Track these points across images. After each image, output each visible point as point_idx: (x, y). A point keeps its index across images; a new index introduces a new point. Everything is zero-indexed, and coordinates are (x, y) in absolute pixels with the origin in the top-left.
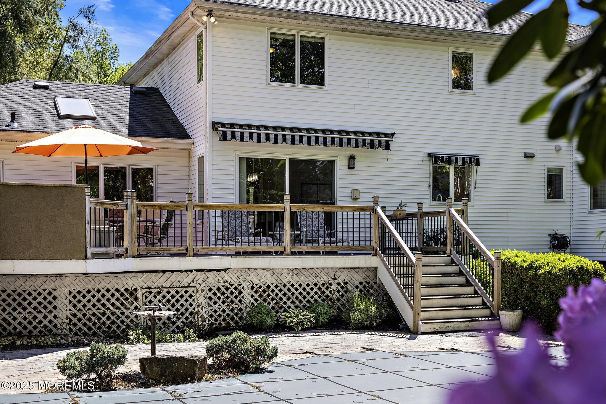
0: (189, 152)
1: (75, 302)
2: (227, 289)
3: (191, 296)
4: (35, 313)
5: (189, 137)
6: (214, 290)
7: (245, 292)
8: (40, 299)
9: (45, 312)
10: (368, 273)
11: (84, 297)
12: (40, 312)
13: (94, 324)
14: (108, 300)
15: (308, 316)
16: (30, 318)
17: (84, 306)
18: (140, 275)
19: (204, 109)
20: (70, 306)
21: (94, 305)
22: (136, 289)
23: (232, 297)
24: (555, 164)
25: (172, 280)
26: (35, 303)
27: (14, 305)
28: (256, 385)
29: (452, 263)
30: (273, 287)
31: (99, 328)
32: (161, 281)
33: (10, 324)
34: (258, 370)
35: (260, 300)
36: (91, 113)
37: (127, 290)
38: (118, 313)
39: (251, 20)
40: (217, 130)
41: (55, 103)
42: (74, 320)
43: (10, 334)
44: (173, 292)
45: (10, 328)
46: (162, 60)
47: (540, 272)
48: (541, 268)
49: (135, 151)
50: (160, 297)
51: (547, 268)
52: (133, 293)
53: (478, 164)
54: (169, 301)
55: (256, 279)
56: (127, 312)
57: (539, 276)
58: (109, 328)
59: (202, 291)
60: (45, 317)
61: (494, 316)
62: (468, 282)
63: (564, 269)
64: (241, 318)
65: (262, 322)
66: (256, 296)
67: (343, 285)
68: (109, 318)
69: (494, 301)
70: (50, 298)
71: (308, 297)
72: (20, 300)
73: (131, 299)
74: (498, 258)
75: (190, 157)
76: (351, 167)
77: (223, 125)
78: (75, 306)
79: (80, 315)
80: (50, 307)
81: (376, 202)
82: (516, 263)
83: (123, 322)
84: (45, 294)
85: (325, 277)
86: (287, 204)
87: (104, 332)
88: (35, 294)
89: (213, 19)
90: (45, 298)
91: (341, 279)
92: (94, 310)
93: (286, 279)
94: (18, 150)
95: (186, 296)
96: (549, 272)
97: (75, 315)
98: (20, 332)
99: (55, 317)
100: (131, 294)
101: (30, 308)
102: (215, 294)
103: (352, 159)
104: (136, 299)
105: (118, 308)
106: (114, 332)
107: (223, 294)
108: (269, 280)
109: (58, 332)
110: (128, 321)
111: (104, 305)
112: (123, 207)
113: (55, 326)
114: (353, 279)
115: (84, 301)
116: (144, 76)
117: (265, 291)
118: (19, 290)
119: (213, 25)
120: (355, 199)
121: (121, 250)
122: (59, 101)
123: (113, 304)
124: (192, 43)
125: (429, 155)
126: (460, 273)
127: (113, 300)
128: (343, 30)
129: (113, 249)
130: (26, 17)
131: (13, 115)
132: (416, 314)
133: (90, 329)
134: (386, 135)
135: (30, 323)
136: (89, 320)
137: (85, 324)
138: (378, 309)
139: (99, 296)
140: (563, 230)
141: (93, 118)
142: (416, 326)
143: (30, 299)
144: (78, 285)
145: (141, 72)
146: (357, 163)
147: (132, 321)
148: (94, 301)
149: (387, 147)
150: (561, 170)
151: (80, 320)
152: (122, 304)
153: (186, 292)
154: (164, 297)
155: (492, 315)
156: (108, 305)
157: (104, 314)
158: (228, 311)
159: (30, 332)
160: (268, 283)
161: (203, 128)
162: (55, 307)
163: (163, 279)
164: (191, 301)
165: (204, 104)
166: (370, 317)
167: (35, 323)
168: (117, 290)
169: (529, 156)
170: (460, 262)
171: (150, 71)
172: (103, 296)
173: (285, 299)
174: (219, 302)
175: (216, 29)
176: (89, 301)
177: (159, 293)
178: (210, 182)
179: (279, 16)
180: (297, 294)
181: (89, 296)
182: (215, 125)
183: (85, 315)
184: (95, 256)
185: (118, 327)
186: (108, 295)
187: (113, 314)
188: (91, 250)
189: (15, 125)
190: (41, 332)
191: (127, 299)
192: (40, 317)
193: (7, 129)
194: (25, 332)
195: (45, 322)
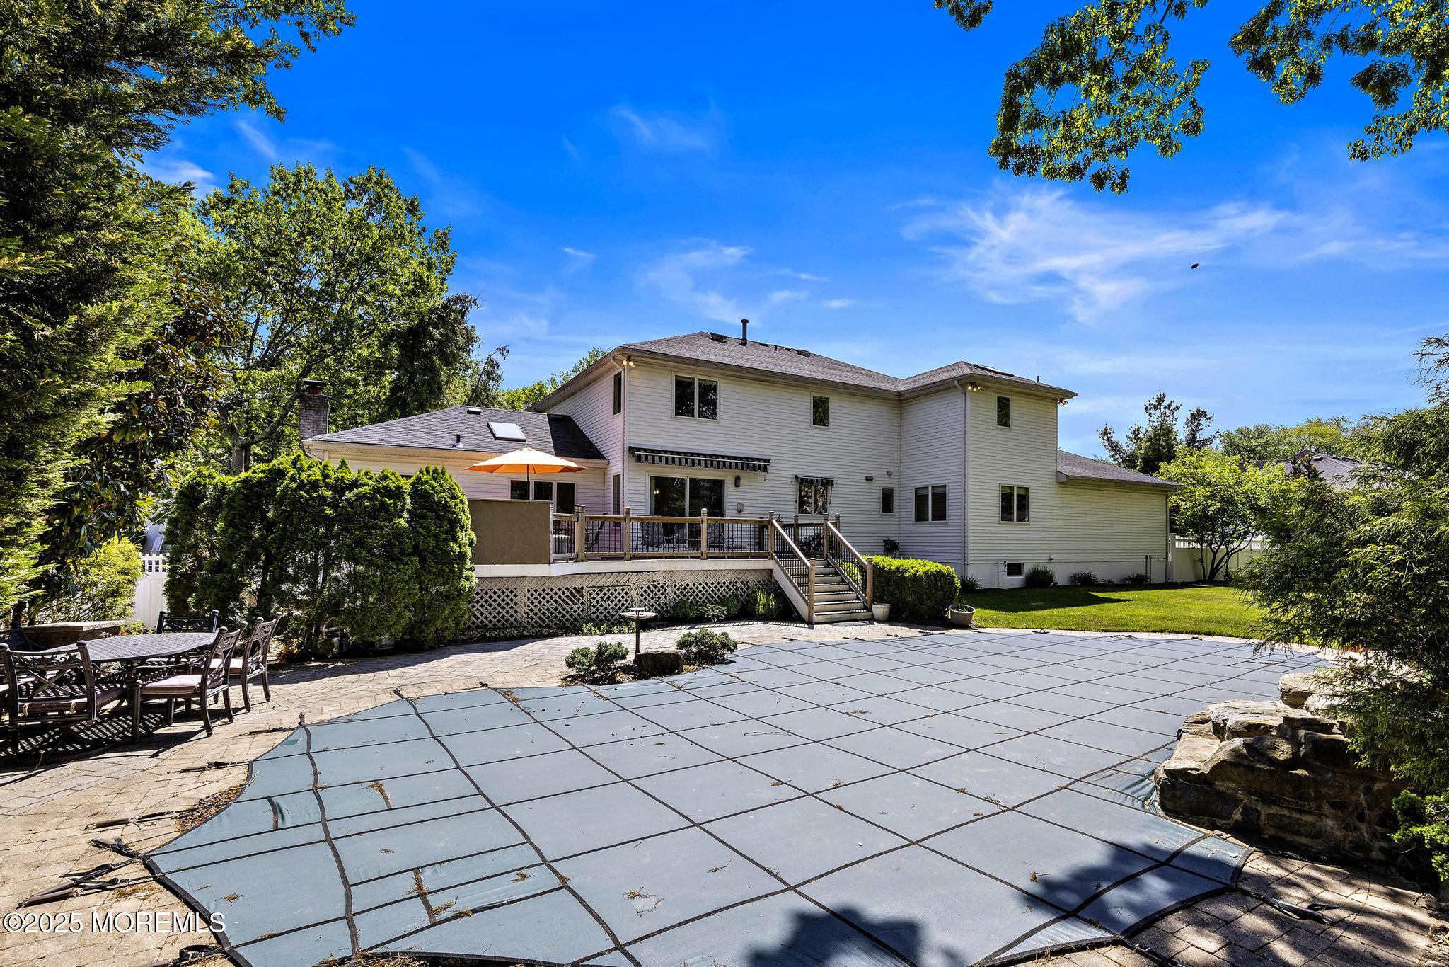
0: (604, 471)
1: (532, 598)
2: (655, 587)
3: (626, 593)
4: (499, 609)
5: (604, 458)
6: (645, 588)
7: (669, 590)
8: (503, 596)
9: (508, 608)
10: (765, 574)
11: (540, 594)
12: (504, 608)
13: (548, 617)
14: (560, 597)
15: (720, 610)
16: (495, 613)
17: (540, 602)
18: (586, 576)
19: (621, 435)
20: (528, 603)
21: (548, 602)
22: (582, 588)
23: (659, 594)
24: (888, 485)
25: (611, 580)
26: (499, 600)
27: (482, 602)
28: (736, 675)
29: (828, 565)
30: (691, 585)
31: (552, 621)
32: (602, 581)
33: (477, 618)
34: (723, 662)
35: (681, 596)
36: (521, 436)
37: (575, 588)
38: (568, 608)
39: (660, 365)
40: (633, 453)
41: (489, 426)
42: (531, 614)
43: (478, 627)
44: (612, 590)
45: (478, 622)
46: (575, 393)
47: (907, 575)
48: (907, 571)
49: (566, 469)
50: (601, 595)
51: (913, 571)
52: (580, 591)
53: (832, 485)
54: (609, 598)
55: (678, 578)
56: (575, 607)
57: (905, 578)
58: (560, 620)
59: (636, 589)
60: (507, 612)
61: (869, 609)
62: (843, 581)
63: (926, 573)
64: (666, 611)
65: (686, 614)
66: (678, 593)
67: (745, 583)
68: (560, 613)
69: (868, 596)
70: (512, 596)
71: (719, 594)
72: (486, 597)
73: (578, 596)
74: (870, 563)
75: (605, 475)
76: (737, 485)
77: (638, 450)
78: (532, 603)
79: (536, 610)
80: (512, 604)
81: (772, 515)
82: (884, 567)
83: (571, 615)
84: (507, 592)
85: (731, 577)
86: (705, 518)
87: (556, 624)
88: (491, 593)
89: (631, 363)
90: (507, 596)
91: (743, 578)
92: (548, 606)
93: (701, 579)
94: (474, 468)
95: (623, 594)
96: (915, 575)
97: (532, 610)
98: (486, 625)
99: (516, 612)
100: (578, 592)
101: (495, 605)
102: (645, 591)
103: (737, 479)
104: (582, 596)
105: (567, 604)
106: (564, 624)
107: (652, 591)
108: (689, 580)
109: (518, 625)
110: (575, 615)
111: (556, 601)
112: (575, 519)
113: (516, 620)
114: (753, 579)
115: (540, 598)
116: (554, 405)
117: (685, 589)
118: (486, 589)
119: (630, 368)
120: (740, 512)
121: (573, 555)
122: (493, 425)
123: (564, 601)
124: (608, 383)
125: (796, 477)
126: (836, 574)
127: (563, 597)
128: (731, 376)
129: (567, 555)
130: (452, 352)
131: (458, 437)
132: (811, 608)
133: (544, 622)
134: (765, 460)
135: (495, 617)
136: (544, 614)
137: (540, 618)
138: (777, 603)
139: (552, 594)
140: (894, 537)
141: (525, 441)
142: (810, 617)
143: (495, 597)
144: (534, 585)
145: (552, 401)
146: (742, 482)
147: (579, 615)
148: (548, 598)
149: (765, 470)
150: (892, 491)
151: (536, 614)
152: (571, 600)
153: (623, 590)
154: (605, 594)
155: (865, 607)
156: (560, 601)
157: (556, 609)
158: (656, 605)
159: (495, 625)
160: (688, 582)
161: (621, 451)
162: (516, 604)
163: (604, 579)
164: (626, 597)
165: (621, 431)
166: (771, 610)
167: (498, 617)
168: (567, 589)
169: (869, 479)
170: (835, 565)
171: (561, 401)
172: (556, 593)
173: (700, 595)
174: (649, 598)
175: (633, 371)
176: (544, 598)
177: (601, 591)
178: (626, 496)
179: (683, 363)
180: (710, 591)
181: (544, 594)
182: (631, 450)
183: (540, 610)
184: (556, 561)
185: (568, 620)
186: (560, 593)
187: (564, 609)
188: (553, 556)
189: (461, 446)
190: (503, 625)
191: (575, 596)
192: (503, 612)
193: (454, 449)
194: (490, 625)
195: (508, 616)
